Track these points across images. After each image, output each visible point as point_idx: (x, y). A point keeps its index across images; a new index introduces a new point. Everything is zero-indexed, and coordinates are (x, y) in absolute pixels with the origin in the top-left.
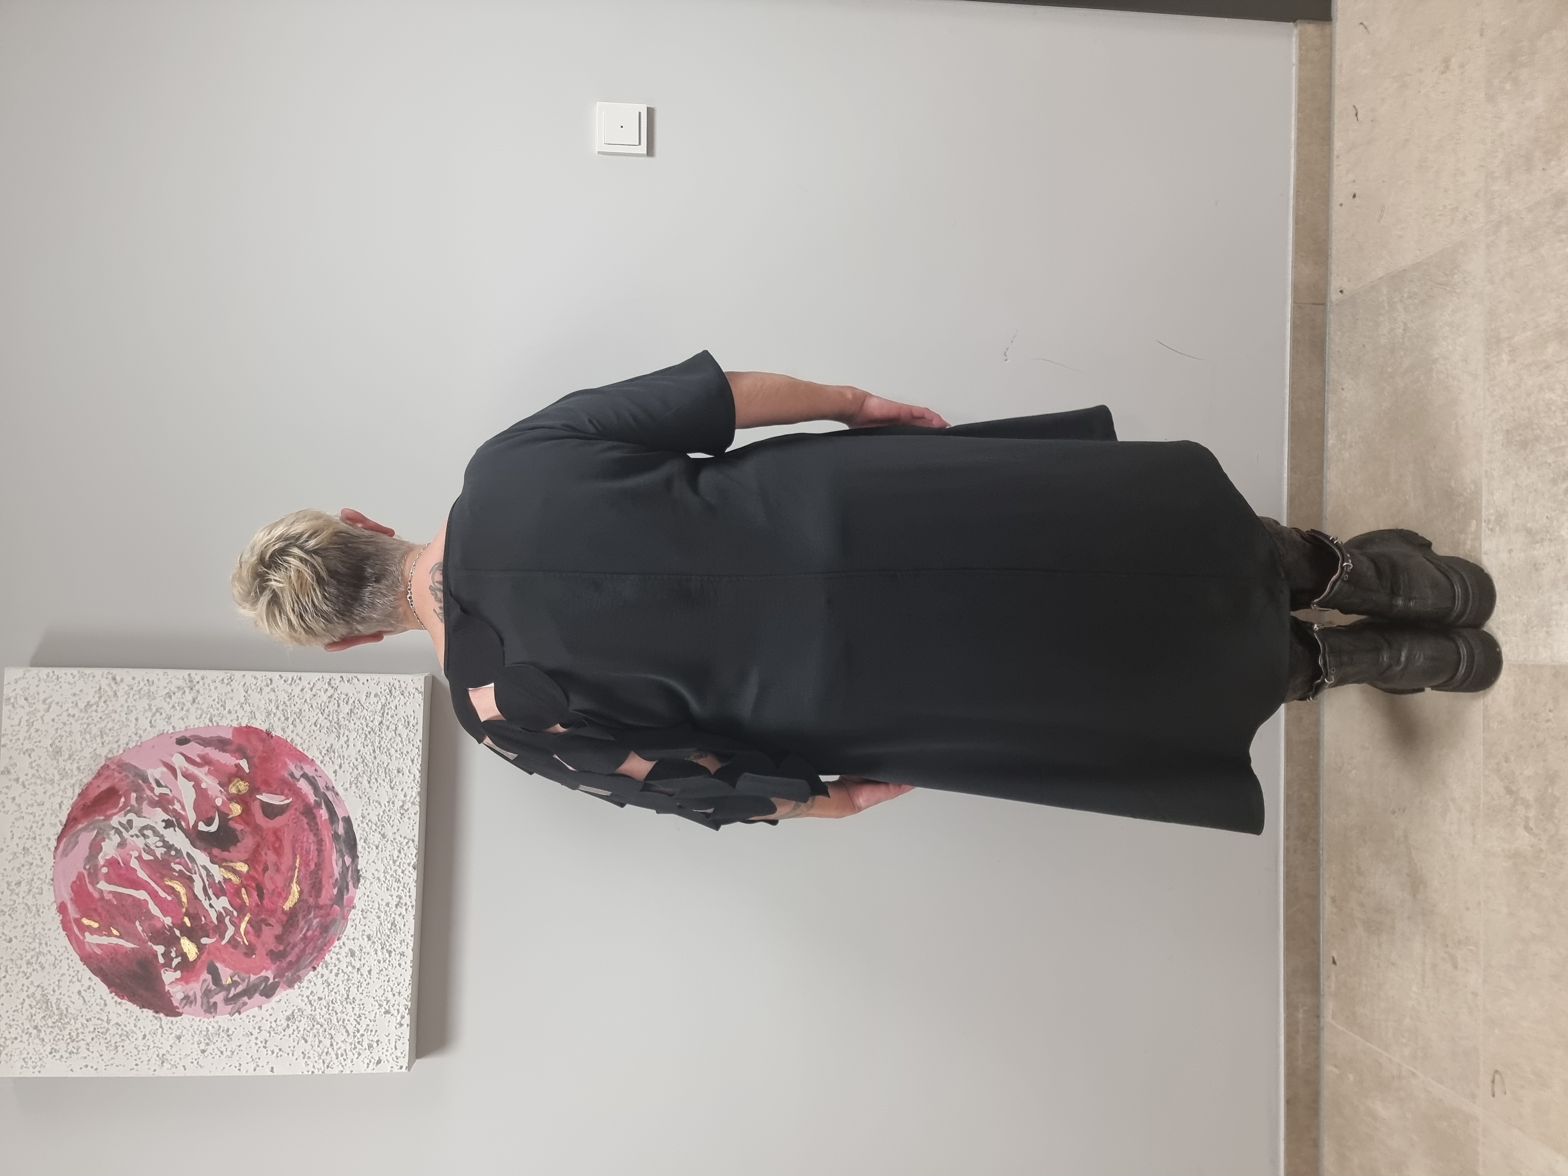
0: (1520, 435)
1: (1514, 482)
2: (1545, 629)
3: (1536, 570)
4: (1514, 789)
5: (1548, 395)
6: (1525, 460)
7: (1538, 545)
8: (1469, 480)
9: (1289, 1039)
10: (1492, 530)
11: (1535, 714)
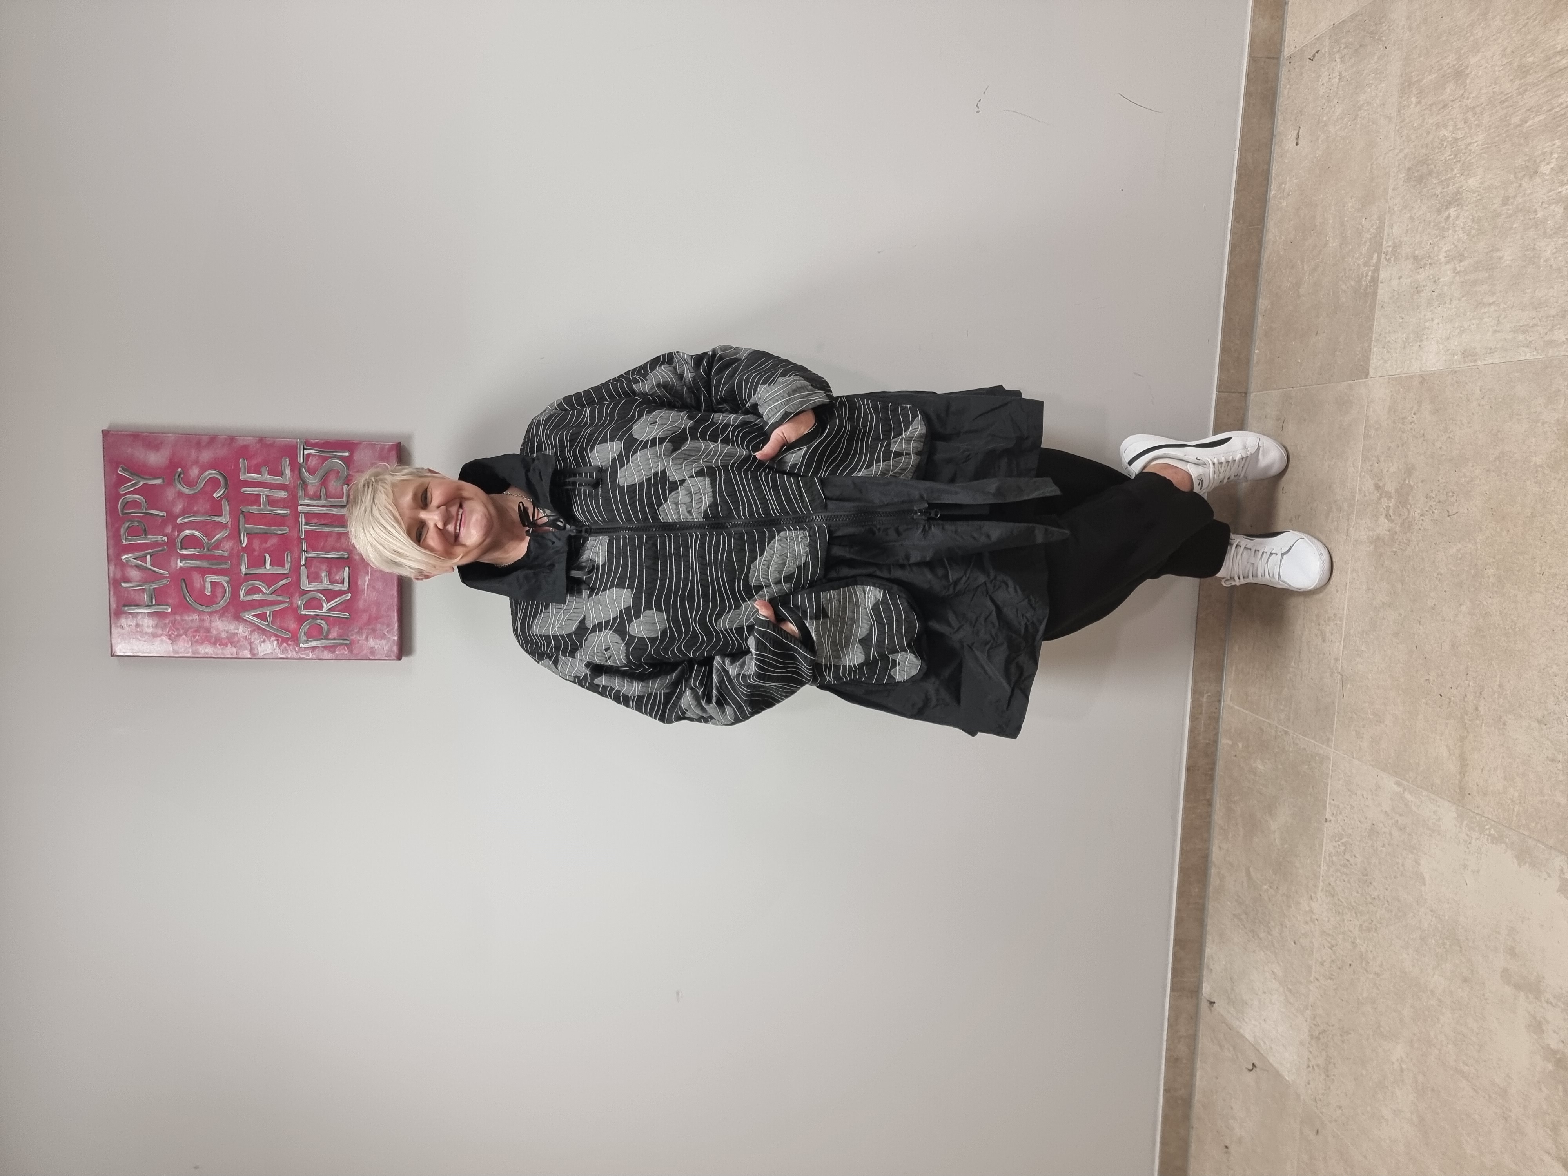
0: (1418, 171)
1: (1409, 215)
2: (1418, 343)
3: (1418, 292)
4: (1381, 485)
5: (1443, 132)
6: (1419, 193)
7: (1421, 269)
8: (1376, 217)
9: (1194, 718)
10: (1388, 260)
11: (1403, 419)
